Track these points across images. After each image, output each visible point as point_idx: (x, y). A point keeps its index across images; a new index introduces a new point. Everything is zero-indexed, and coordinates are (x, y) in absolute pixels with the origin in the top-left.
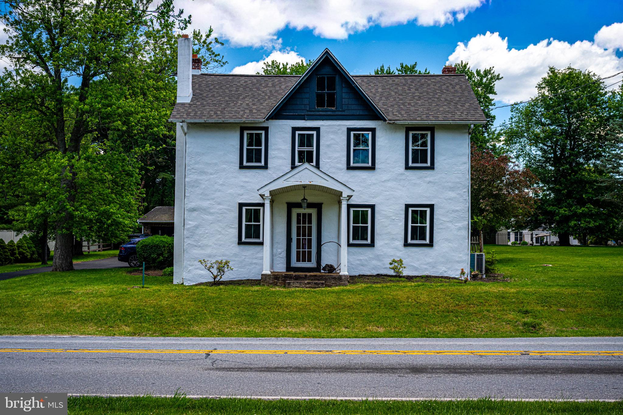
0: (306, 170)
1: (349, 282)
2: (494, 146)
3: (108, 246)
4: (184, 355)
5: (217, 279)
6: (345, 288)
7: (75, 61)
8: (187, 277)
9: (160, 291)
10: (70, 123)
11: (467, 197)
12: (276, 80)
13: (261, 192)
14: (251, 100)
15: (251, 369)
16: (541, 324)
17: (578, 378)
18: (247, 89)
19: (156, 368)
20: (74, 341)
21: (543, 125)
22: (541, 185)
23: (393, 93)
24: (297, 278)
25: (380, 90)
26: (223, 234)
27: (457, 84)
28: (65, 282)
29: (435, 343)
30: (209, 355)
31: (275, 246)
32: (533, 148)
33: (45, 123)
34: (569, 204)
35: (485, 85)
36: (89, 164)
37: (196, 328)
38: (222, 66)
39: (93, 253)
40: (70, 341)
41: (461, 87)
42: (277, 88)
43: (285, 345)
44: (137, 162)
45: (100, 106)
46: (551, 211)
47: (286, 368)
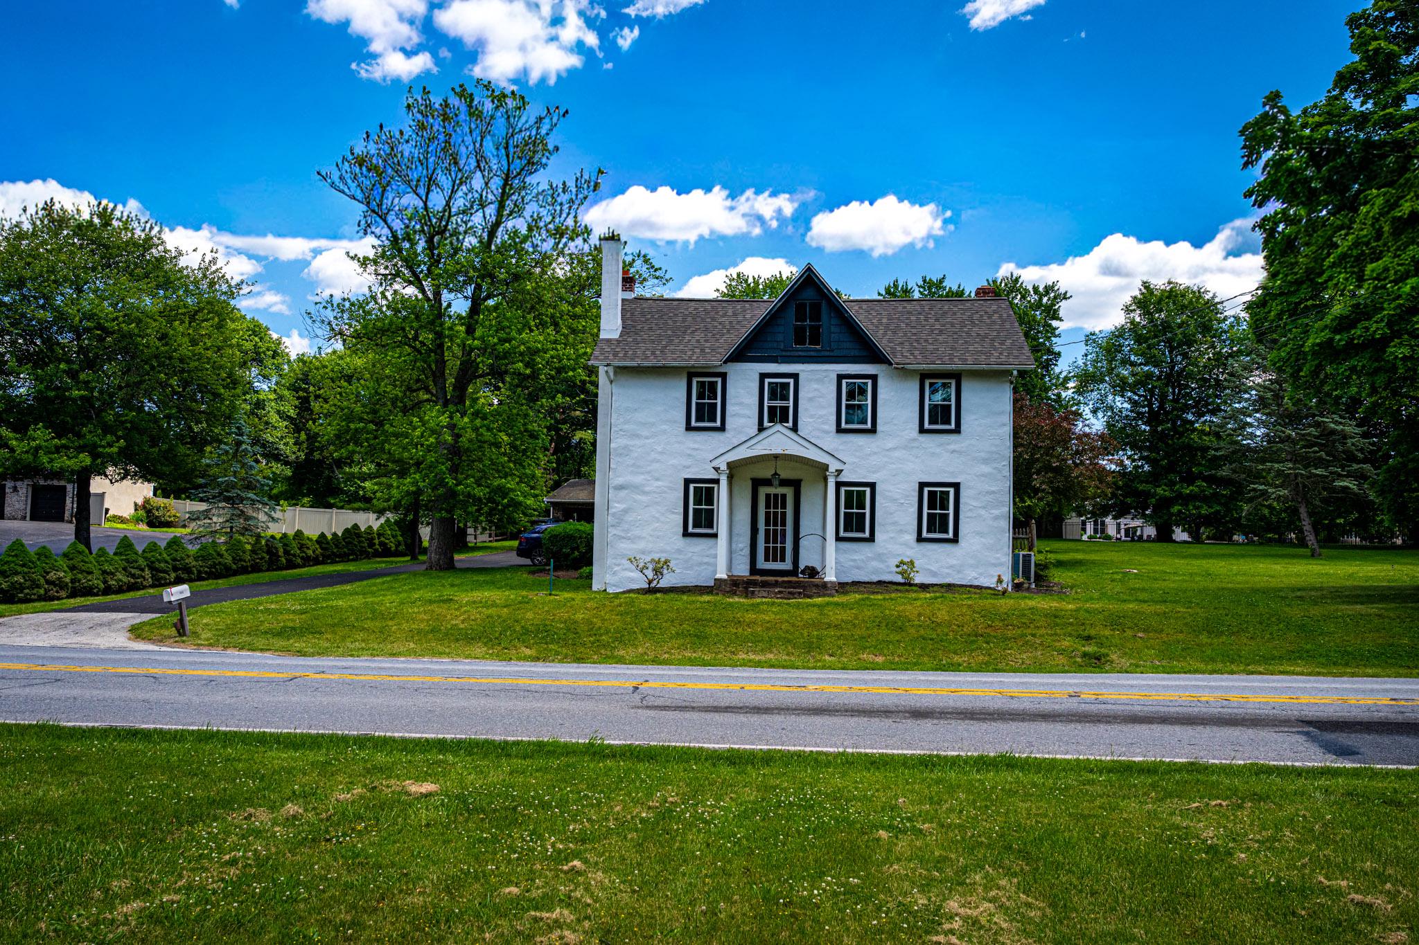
0: (779, 434)
1: (837, 591)
2: (1059, 395)
3: (501, 535)
4: (603, 688)
5: (653, 585)
6: (831, 599)
7: (461, 279)
8: (612, 582)
9: (573, 599)
10: (453, 364)
11: (1007, 472)
12: (739, 307)
13: (715, 464)
14: (703, 335)
15: (693, 708)
16: (1108, 655)
17: (1143, 729)
18: (699, 319)
19: (566, 705)
20: (456, 667)
21: (1133, 364)
22: (1129, 453)
23: (903, 325)
24: (764, 585)
25: (885, 321)
26: (662, 522)
27: (995, 312)
28: (443, 586)
29: (952, 678)
30: (637, 688)
31: (735, 539)
32: (1118, 398)
33: (418, 364)
34: (1171, 481)
35: (1045, 306)
36: (478, 422)
37: (622, 653)
38: (664, 284)
39: (481, 545)
40: (451, 667)
41: (1001, 316)
42: (740, 318)
43: (743, 677)
44: (545, 417)
45: (496, 340)
46: (1144, 491)
47: (741, 708)
